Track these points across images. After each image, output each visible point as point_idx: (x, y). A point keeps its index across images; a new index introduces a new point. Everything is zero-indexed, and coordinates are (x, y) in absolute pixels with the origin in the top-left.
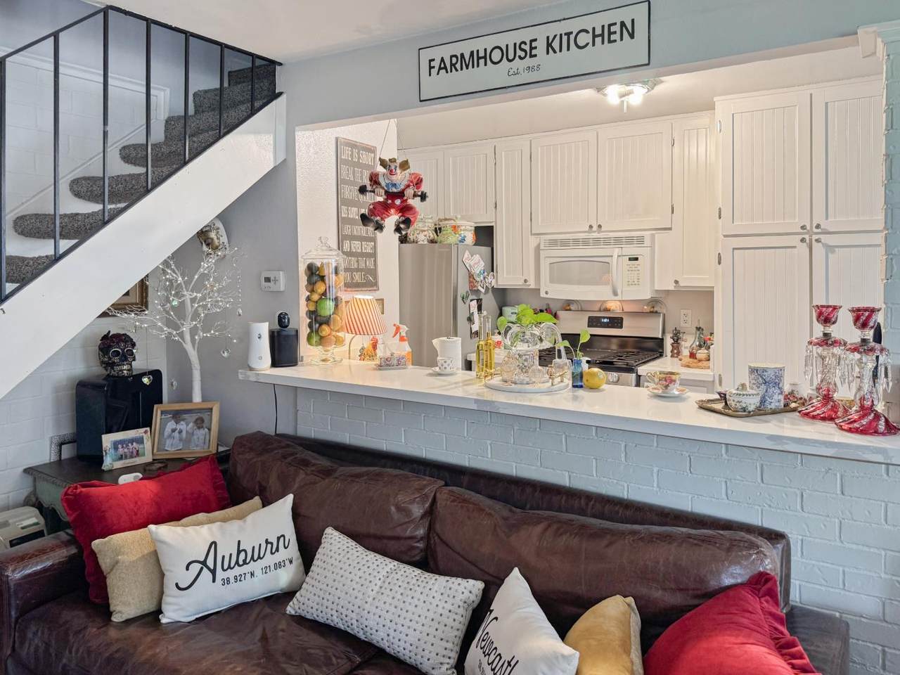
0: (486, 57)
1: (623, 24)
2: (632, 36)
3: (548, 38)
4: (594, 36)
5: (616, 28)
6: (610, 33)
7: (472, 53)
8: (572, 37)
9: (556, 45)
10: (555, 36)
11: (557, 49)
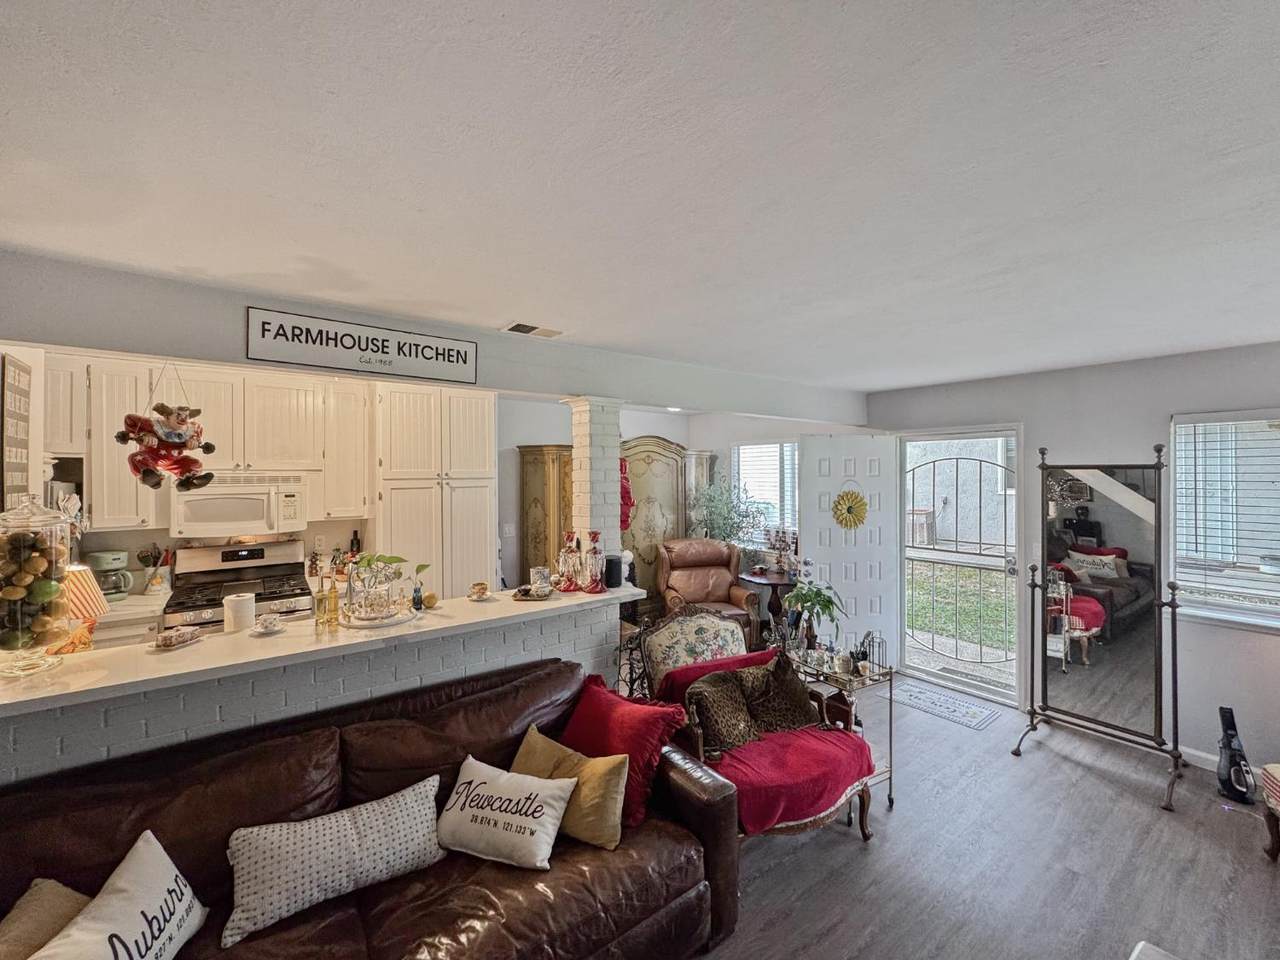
0: (336, 340)
1: (458, 352)
2: (465, 362)
3: (399, 343)
4: (437, 354)
5: (454, 353)
6: (449, 355)
7: (320, 332)
8: (420, 349)
9: (406, 349)
10: (405, 344)
11: (407, 353)
